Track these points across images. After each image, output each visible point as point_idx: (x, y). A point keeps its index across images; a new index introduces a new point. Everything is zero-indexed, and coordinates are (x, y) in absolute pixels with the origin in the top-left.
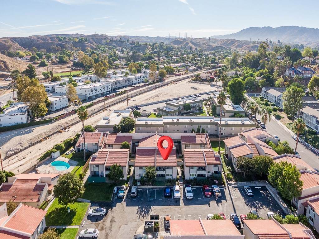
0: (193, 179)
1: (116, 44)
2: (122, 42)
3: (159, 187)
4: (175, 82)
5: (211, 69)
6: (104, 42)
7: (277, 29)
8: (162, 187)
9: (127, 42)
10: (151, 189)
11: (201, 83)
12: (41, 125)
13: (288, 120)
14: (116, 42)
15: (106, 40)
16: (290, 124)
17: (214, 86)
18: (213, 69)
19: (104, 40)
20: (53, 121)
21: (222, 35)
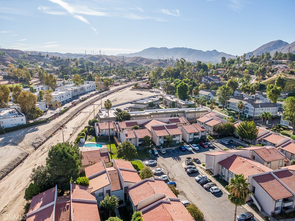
0: (191, 141)
1: (36, 59)
2: (41, 56)
3: (175, 148)
4: (118, 90)
5: (139, 81)
6: (21, 57)
7: (171, 50)
8: (176, 147)
9: (47, 57)
10: (171, 150)
11: (142, 91)
12: (39, 125)
13: (220, 109)
14: (35, 57)
15: (23, 55)
16: (222, 111)
17: (153, 92)
18: (140, 80)
19: (21, 55)
20: (48, 121)
21: (128, 54)
